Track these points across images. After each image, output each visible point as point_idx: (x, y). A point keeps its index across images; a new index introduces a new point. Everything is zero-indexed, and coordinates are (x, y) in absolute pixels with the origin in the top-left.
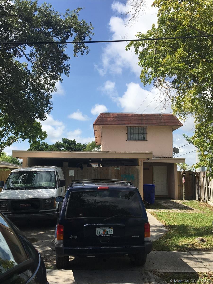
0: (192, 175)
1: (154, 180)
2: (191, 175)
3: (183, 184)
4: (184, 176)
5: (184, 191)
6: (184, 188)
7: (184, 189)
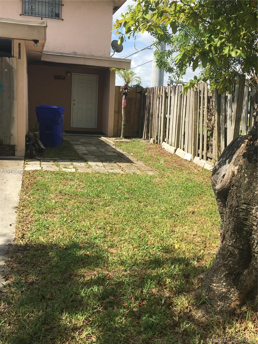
0: (141, 93)
1: (74, 100)
2: (138, 93)
3: (123, 108)
4: (125, 94)
5: (123, 123)
6: (123, 116)
7: (123, 119)
